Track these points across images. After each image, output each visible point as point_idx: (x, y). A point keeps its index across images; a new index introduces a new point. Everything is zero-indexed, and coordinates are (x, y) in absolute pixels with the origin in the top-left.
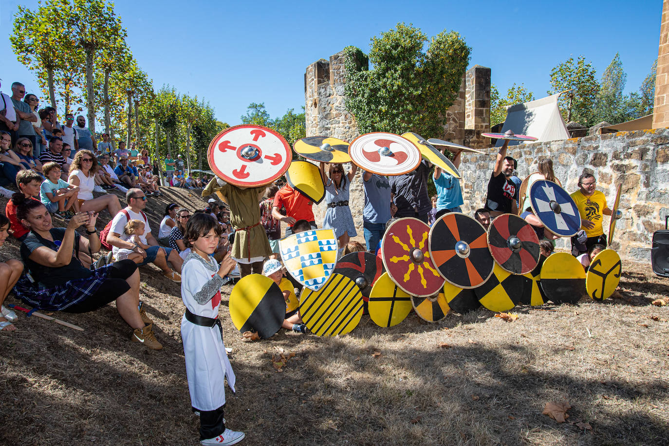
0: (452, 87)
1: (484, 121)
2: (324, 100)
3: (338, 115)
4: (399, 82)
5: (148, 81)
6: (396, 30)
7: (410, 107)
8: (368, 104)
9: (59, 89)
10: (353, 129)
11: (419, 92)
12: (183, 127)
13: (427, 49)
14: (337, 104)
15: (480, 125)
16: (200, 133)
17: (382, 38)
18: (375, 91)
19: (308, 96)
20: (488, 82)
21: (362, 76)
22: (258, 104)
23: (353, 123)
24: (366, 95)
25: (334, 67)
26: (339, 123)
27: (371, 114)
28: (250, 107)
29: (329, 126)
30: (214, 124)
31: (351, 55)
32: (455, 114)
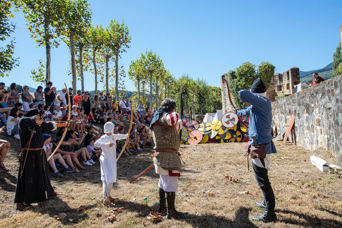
0: (267, 82)
2: (224, 89)
4: (244, 83)
6: (243, 65)
8: (236, 90)
9: (141, 86)
12: (191, 94)
13: (256, 69)
16: (200, 96)
17: (239, 68)
18: (237, 86)
21: (234, 81)
23: (232, 97)
24: (235, 88)
31: (231, 74)
32: (269, 91)
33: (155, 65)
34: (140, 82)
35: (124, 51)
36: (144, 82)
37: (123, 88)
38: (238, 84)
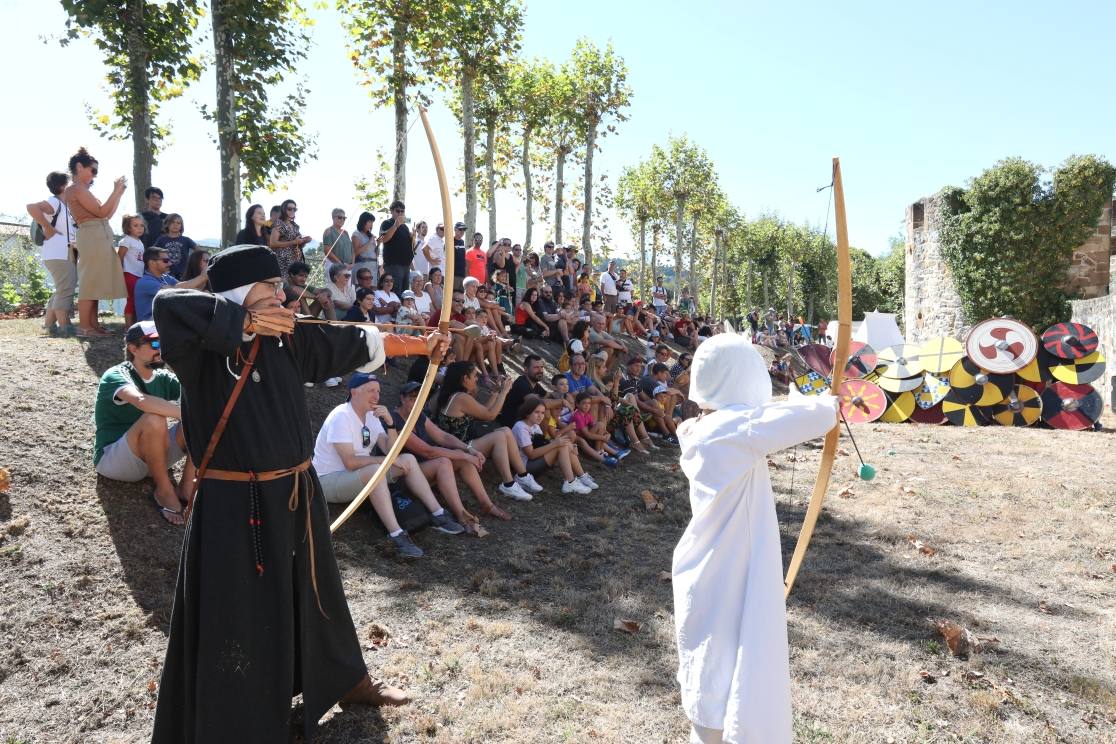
0: (1084, 222)
2: (919, 246)
3: (932, 264)
4: (997, 226)
5: (740, 216)
6: (999, 166)
7: (1010, 253)
8: (964, 250)
9: (649, 237)
10: (947, 279)
11: (1020, 237)
13: (1046, 181)
14: (930, 252)
16: (810, 272)
17: (980, 177)
18: (970, 236)
21: (957, 220)
23: (947, 272)
24: (960, 242)
25: (929, 210)
26: (932, 273)
27: (965, 262)
30: (832, 257)
31: (947, 197)
32: (1089, 254)
33: (693, 176)
34: (646, 227)
35: (612, 130)
36: (656, 228)
37: (603, 239)
38: (973, 228)
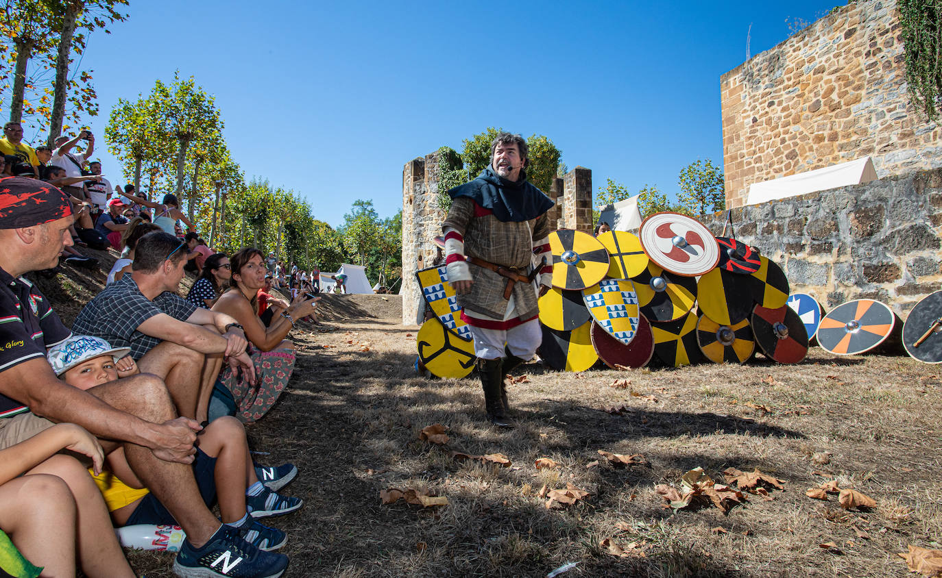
1: (586, 221)
2: (419, 197)
3: (432, 212)
5: (240, 172)
6: (487, 133)
12: (274, 223)
14: (431, 201)
15: (582, 225)
16: (293, 232)
17: (473, 140)
19: (405, 192)
20: (589, 183)
21: (454, 175)
22: (365, 201)
25: (430, 165)
26: (432, 220)
28: (355, 205)
29: (423, 222)
30: (311, 222)
31: (445, 155)
34: (142, 169)
35: (102, 25)
36: (154, 172)
